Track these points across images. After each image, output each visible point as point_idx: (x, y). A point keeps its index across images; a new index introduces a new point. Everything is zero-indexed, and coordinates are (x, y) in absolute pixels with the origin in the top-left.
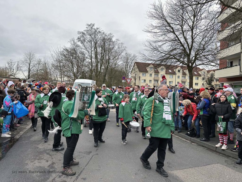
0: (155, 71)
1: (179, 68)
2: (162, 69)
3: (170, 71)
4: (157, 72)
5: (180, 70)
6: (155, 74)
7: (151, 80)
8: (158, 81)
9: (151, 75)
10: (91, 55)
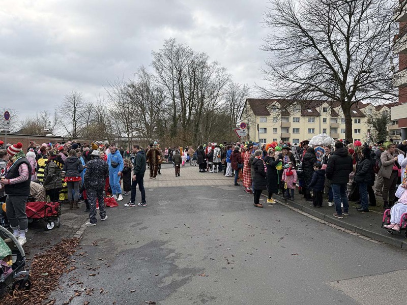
0: (282, 112)
1: (326, 105)
5: (326, 108)
6: (282, 118)
7: (276, 129)
8: (288, 130)
10: (173, 93)
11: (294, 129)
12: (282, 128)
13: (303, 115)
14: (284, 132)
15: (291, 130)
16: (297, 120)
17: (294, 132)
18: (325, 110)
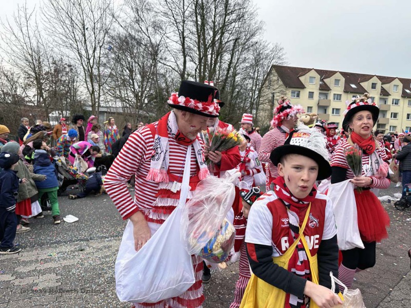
0: (321, 85)
1: (375, 80)
2: (337, 81)
3: (353, 86)
4: (324, 88)
5: (376, 84)
6: (320, 93)
7: (311, 107)
8: (325, 110)
9: (311, 95)
10: (183, 33)
11: (333, 109)
12: (320, 107)
13: (346, 91)
14: (321, 112)
15: (330, 111)
16: (338, 97)
17: (333, 113)
18: (374, 85)
